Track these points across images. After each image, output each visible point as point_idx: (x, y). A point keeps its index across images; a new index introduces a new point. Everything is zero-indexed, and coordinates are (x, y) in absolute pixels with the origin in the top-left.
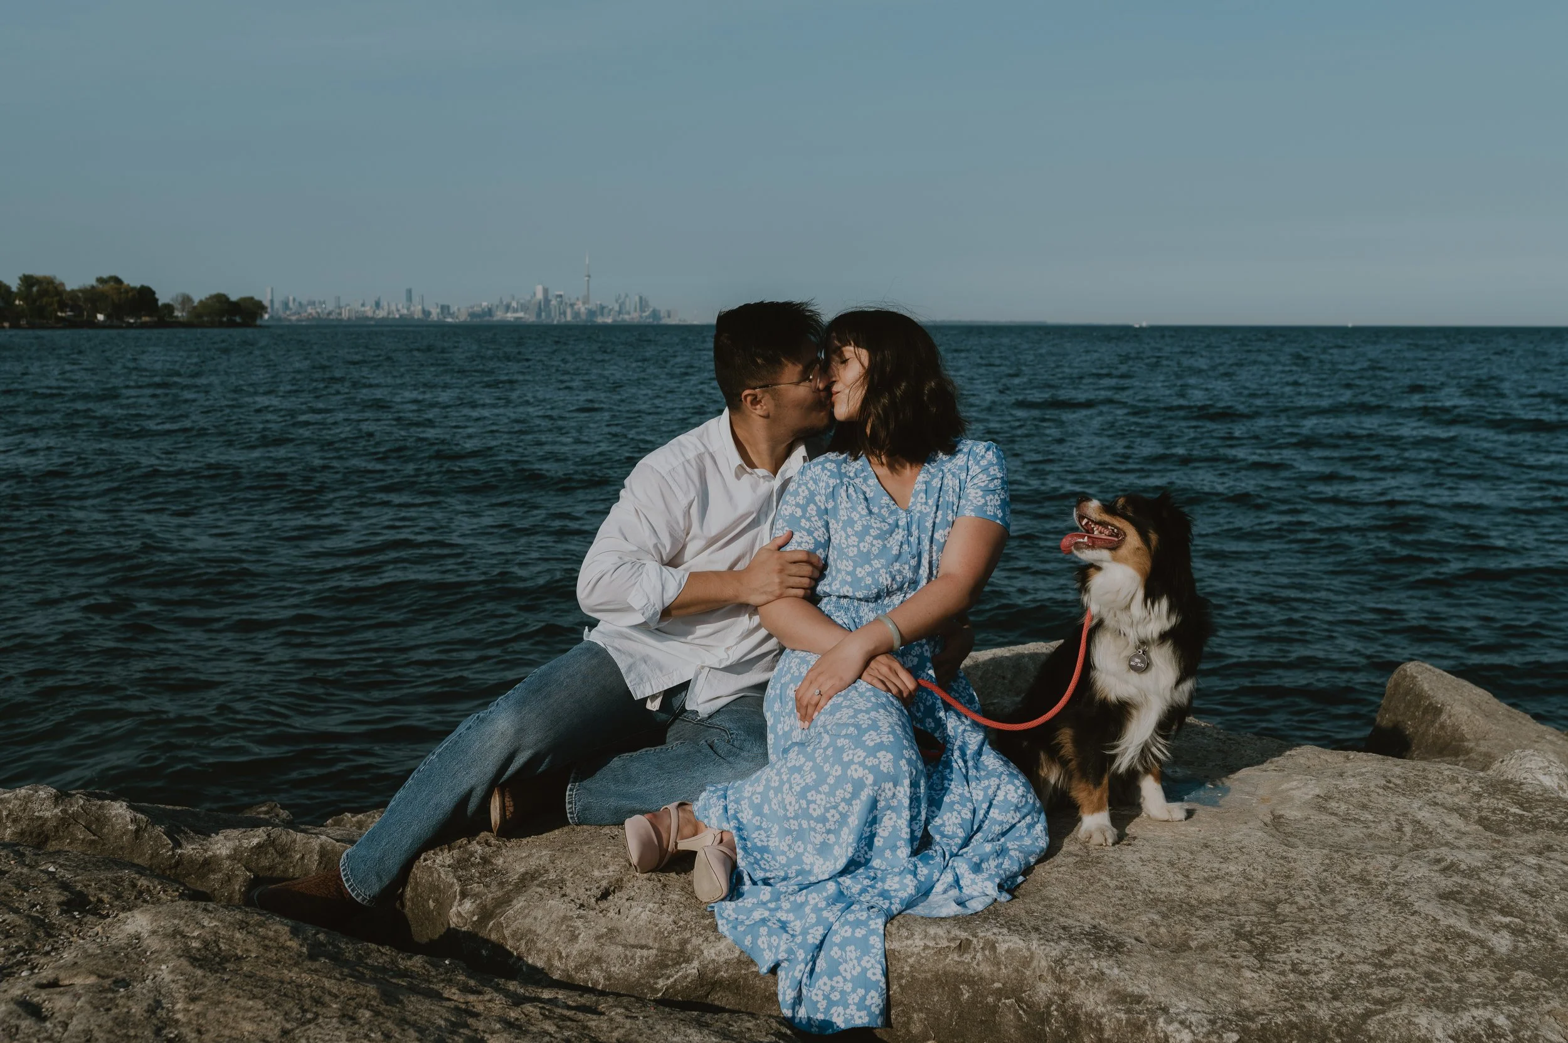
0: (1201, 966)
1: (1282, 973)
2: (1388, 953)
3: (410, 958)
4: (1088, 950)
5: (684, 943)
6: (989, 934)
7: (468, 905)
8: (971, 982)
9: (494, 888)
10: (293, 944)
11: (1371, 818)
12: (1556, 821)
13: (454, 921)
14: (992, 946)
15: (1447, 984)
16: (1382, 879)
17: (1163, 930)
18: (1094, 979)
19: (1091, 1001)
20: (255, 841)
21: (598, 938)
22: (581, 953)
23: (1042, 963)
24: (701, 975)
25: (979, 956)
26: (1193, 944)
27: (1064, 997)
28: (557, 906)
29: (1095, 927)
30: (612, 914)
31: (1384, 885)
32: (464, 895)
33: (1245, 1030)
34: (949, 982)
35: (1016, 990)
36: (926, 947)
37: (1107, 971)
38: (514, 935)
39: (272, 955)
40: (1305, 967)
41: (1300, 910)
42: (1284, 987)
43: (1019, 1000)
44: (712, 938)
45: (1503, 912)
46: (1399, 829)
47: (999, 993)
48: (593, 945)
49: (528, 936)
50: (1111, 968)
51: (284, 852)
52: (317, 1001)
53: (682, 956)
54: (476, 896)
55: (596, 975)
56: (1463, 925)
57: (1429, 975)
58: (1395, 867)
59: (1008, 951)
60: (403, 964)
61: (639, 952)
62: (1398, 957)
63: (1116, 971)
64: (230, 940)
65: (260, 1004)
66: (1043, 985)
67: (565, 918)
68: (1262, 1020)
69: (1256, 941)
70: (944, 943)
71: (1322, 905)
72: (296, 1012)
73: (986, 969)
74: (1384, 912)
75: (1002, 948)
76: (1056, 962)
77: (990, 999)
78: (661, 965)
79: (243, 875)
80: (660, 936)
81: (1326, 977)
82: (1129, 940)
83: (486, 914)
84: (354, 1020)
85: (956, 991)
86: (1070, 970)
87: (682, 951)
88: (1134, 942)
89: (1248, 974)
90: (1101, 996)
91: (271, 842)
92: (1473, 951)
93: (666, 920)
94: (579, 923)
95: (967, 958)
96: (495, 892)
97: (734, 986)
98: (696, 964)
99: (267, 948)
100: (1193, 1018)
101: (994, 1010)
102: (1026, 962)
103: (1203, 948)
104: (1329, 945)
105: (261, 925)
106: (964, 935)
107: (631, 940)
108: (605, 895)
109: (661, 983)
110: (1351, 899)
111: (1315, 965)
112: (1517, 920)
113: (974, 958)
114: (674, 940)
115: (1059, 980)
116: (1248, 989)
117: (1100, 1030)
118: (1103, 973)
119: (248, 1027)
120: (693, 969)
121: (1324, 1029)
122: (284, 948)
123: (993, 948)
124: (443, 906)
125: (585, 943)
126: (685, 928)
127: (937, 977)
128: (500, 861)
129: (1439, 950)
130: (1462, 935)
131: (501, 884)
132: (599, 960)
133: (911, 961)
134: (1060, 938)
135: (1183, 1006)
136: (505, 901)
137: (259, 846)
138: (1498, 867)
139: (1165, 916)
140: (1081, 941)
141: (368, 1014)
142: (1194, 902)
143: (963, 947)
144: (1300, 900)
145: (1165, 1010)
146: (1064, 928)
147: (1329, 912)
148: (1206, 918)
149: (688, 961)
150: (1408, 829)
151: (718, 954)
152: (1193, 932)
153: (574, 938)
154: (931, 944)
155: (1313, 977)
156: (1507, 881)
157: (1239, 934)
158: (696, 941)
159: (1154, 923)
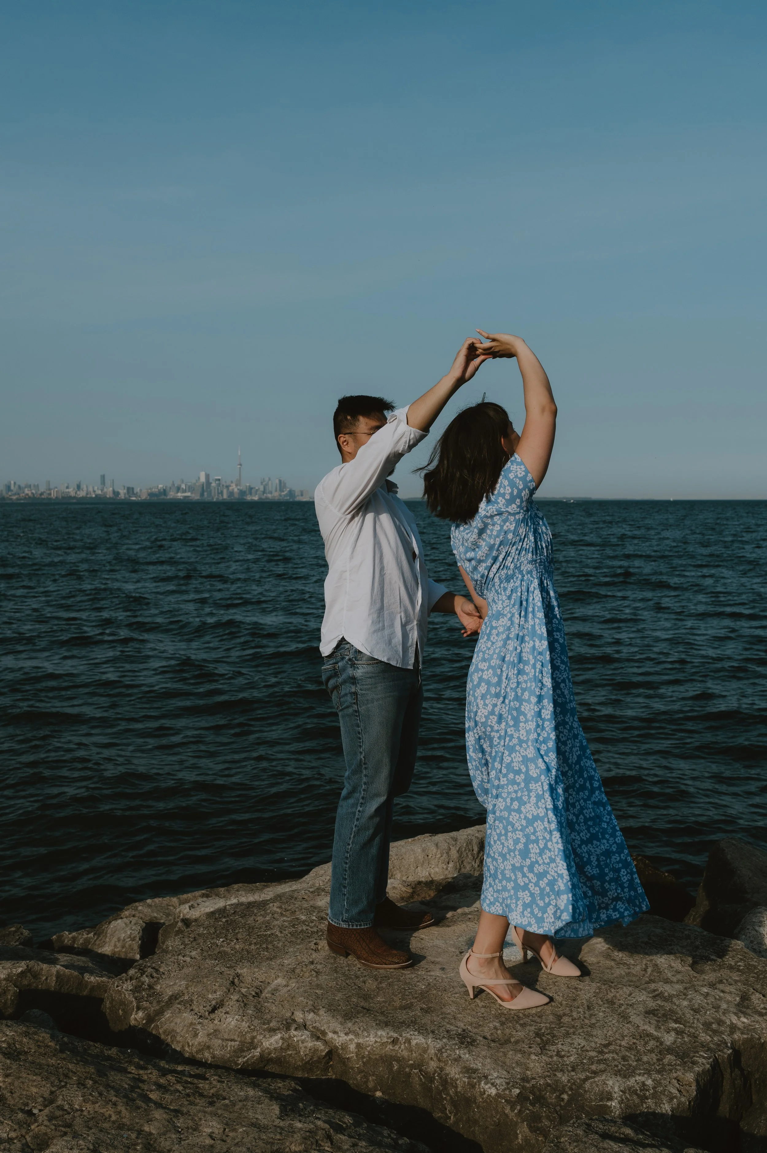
0: (511, 1053)
1: (551, 1057)
2: (606, 1046)
3: (110, 1049)
4: (456, 1044)
5: (253, 1038)
6: (408, 1035)
7: (140, 1014)
8: (398, 1060)
9: (155, 1004)
10: (52, 1044)
11: (632, 962)
12: (733, 964)
13: (133, 1023)
14: (408, 1041)
15: (631, 1062)
16: (621, 1002)
17: (499, 1032)
18: (456, 1060)
19: (453, 1072)
20: (20, 970)
21: (208, 1035)
22: (199, 1043)
23: (432, 1051)
24: (261, 1056)
25: (403, 1047)
26: (513, 1040)
27: (442, 1069)
28: (188, 1017)
29: (464, 1030)
30: (216, 1022)
31: (621, 1005)
32: (138, 1008)
33: (523, 1088)
34: (387, 1060)
35: (419, 1065)
36: (376, 1042)
37: (462, 1056)
38: (164, 1032)
39: (42, 1050)
40: (563, 1053)
41: (573, 1020)
42: (550, 1064)
43: (421, 1071)
44: (268, 1036)
45: (676, 1021)
46: (645, 970)
47: (412, 1067)
48: (206, 1039)
49: (172, 1033)
50: (465, 1054)
51: (36, 976)
52: (66, 1076)
53: (252, 1045)
54: (145, 1009)
55: (207, 1055)
56: (651, 1030)
57: (624, 1058)
58: (630, 995)
59: (416, 1044)
60: (106, 1053)
61: (230, 1043)
62: (612, 1047)
63: (467, 1056)
64: (21, 1042)
65: (39, 1078)
66: (433, 1063)
67: (191, 1024)
68: (533, 1082)
69: (544, 1038)
70: (385, 1040)
71: (585, 1017)
72: (56, 1082)
73: (405, 1054)
74: (614, 1022)
75: (414, 1042)
76: (438, 1050)
77: (407, 1070)
78: (241, 1050)
80: (241, 1034)
81: (572, 1059)
82: (479, 1038)
83: (150, 1019)
84: (84, 1086)
85: (391, 1065)
86: (445, 1055)
87: (252, 1043)
88: (481, 1039)
89: (533, 1057)
90: (458, 1069)
91: (29, 970)
92: (652, 1044)
93: (245, 1025)
94: (199, 1027)
95: (397, 1047)
96: (155, 1007)
97: (278, 1061)
98: (259, 1050)
99: (39, 1046)
100: (498, 1081)
101: (409, 1075)
102: (425, 1050)
103: (517, 1042)
104: (579, 1041)
105: (35, 1033)
106: (395, 1035)
107: (226, 1037)
108: (214, 1010)
109: (240, 1060)
110: (601, 1014)
111: (569, 1052)
112: (681, 1026)
113: (400, 1047)
114: (248, 1036)
115: (439, 1060)
116: (532, 1065)
117: (456, 1087)
118: (460, 1057)
119: (34, 1090)
120: (257, 1052)
121: (564, 1086)
122: (48, 1046)
123: (410, 1043)
124: (127, 1014)
125: (202, 1038)
126: (254, 1030)
127: (381, 1057)
128: (158, 987)
129: (634, 1043)
130: (649, 1035)
131: (159, 1002)
132: (209, 1047)
133: (368, 1049)
134: (444, 1037)
135: (495, 1075)
136: (160, 1012)
137: (22, 972)
138: (684, 994)
139: (502, 1024)
140: (454, 1039)
141: (91, 1082)
142: (521, 1015)
143: (395, 1042)
144: (575, 1014)
145: (486, 1077)
146: (448, 1031)
147: (587, 1021)
148: (523, 1025)
149: (255, 1048)
150: (649, 970)
151: (271, 1044)
152: (514, 1033)
153: (196, 1035)
154: (379, 1040)
155: (565, 1059)
156: (685, 1003)
157: (538, 1035)
158: (259, 1037)
159: (495, 1028)
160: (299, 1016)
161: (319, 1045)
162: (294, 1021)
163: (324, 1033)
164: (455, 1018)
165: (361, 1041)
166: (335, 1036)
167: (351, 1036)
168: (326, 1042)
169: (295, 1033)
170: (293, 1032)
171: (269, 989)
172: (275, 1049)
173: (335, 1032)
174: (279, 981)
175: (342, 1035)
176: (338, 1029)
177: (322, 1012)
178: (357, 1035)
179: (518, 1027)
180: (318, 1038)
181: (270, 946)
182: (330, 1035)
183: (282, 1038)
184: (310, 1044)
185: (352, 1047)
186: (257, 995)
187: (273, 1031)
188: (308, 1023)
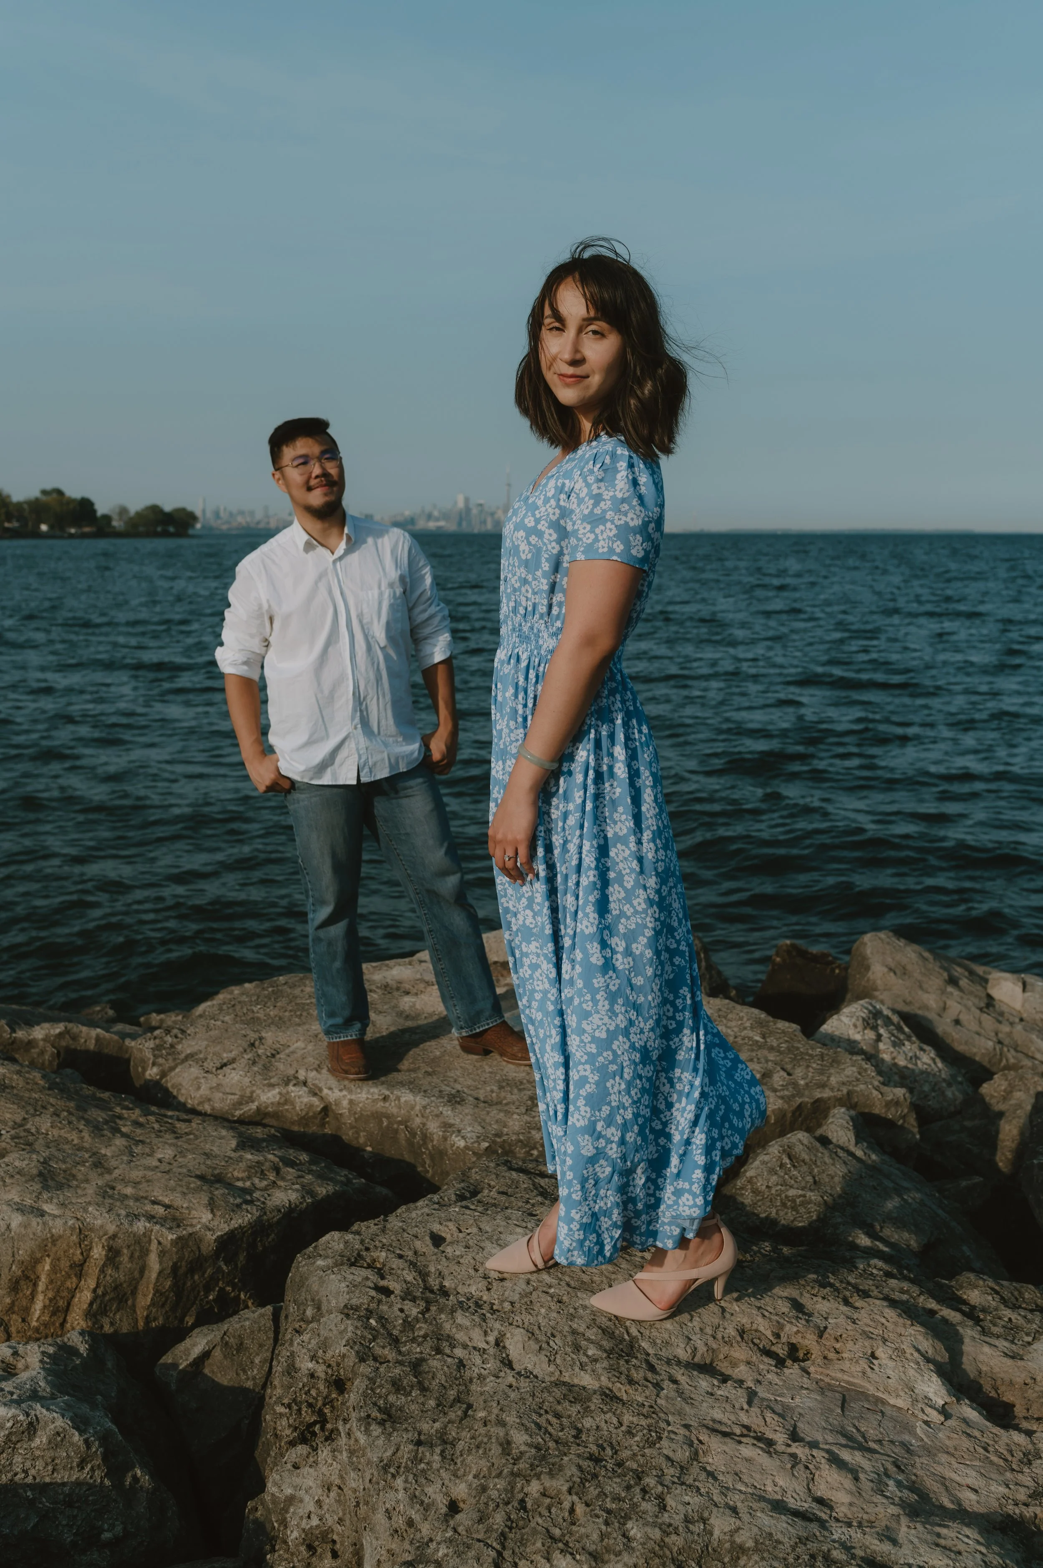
4: (444, 1102)
5: (252, 1092)
6: (399, 1093)
7: (155, 1070)
8: (388, 1117)
9: (170, 1061)
10: (42, 1082)
13: (148, 1077)
14: (398, 1098)
17: (494, 1095)
18: (437, 1116)
19: (433, 1127)
20: (58, 1031)
21: (211, 1088)
22: (201, 1096)
23: (418, 1108)
24: (258, 1109)
25: (393, 1104)
27: (424, 1124)
28: (195, 1071)
29: (458, 1091)
30: (220, 1077)
32: (154, 1064)
33: (494, 1142)
34: (378, 1116)
35: (405, 1122)
36: (368, 1099)
37: (445, 1112)
38: (173, 1086)
39: (29, 1087)
43: (406, 1127)
44: (266, 1091)
47: (400, 1123)
48: (208, 1092)
49: (178, 1086)
50: (448, 1111)
51: (75, 1038)
52: (44, 1107)
53: (251, 1099)
54: (160, 1065)
55: (207, 1108)
59: (405, 1102)
60: (98, 1095)
61: (230, 1097)
63: (450, 1113)
64: (11, 1079)
65: (15, 1107)
66: (417, 1119)
67: (197, 1078)
68: (505, 1138)
70: (376, 1097)
72: (32, 1111)
73: (395, 1111)
75: (403, 1100)
76: (424, 1107)
77: (395, 1126)
78: (239, 1103)
79: (50, 1050)
80: (242, 1089)
82: (470, 1098)
83: (164, 1074)
84: (58, 1116)
85: (381, 1122)
86: (429, 1111)
87: (251, 1097)
88: (472, 1099)
89: (515, 1116)
90: (437, 1124)
91: (67, 1031)
93: (247, 1080)
94: (202, 1081)
95: (387, 1104)
96: (171, 1063)
97: (276, 1115)
98: (256, 1103)
99: (28, 1083)
100: (469, 1135)
101: (396, 1131)
102: (413, 1108)
103: (507, 1104)
105: (28, 1072)
106: (387, 1093)
107: (228, 1090)
108: (223, 1066)
109: (238, 1113)
113: (390, 1105)
114: (249, 1090)
115: (423, 1116)
116: (511, 1123)
117: (432, 1141)
118: (443, 1113)
119: (8, 1116)
120: (253, 1106)
121: (536, 1143)
122: (37, 1084)
124: (144, 1070)
125: (204, 1091)
126: (254, 1085)
127: (372, 1114)
128: (179, 1047)
131: (175, 1059)
132: (209, 1100)
133: (361, 1105)
134: (434, 1096)
135: (469, 1129)
136: (172, 1069)
137: (60, 1034)
139: (501, 1088)
140: (444, 1098)
141: (65, 1114)
143: (385, 1099)
145: (459, 1131)
146: (440, 1091)
149: (253, 1102)
153: (199, 1088)
154: (370, 1097)
158: (258, 1092)
159: (492, 1091)
160: (302, 1075)
161: (315, 1101)
162: (296, 1078)
163: (321, 1090)
164: (455, 1081)
165: (353, 1097)
166: (330, 1092)
167: (345, 1093)
168: (322, 1098)
169: (293, 1088)
170: (291, 1088)
171: (287, 1051)
172: (272, 1103)
173: (330, 1089)
174: (300, 1044)
175: (336, 1091)
176: (333, 1086)
177: (324, 1071)
178: (350, 1092)
179: (516, 1091)
180: (315, 1094)
181: (305, 1014)
182: (326, 1091)
183: (280, 1093)
184: (306, 1100)
185: (345, 1103)
186: (273, 1056)
187: (272, 1086)
188: (309, 1080)
